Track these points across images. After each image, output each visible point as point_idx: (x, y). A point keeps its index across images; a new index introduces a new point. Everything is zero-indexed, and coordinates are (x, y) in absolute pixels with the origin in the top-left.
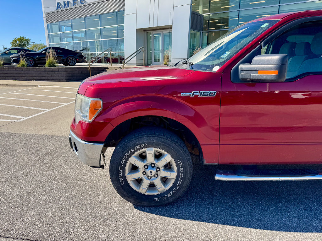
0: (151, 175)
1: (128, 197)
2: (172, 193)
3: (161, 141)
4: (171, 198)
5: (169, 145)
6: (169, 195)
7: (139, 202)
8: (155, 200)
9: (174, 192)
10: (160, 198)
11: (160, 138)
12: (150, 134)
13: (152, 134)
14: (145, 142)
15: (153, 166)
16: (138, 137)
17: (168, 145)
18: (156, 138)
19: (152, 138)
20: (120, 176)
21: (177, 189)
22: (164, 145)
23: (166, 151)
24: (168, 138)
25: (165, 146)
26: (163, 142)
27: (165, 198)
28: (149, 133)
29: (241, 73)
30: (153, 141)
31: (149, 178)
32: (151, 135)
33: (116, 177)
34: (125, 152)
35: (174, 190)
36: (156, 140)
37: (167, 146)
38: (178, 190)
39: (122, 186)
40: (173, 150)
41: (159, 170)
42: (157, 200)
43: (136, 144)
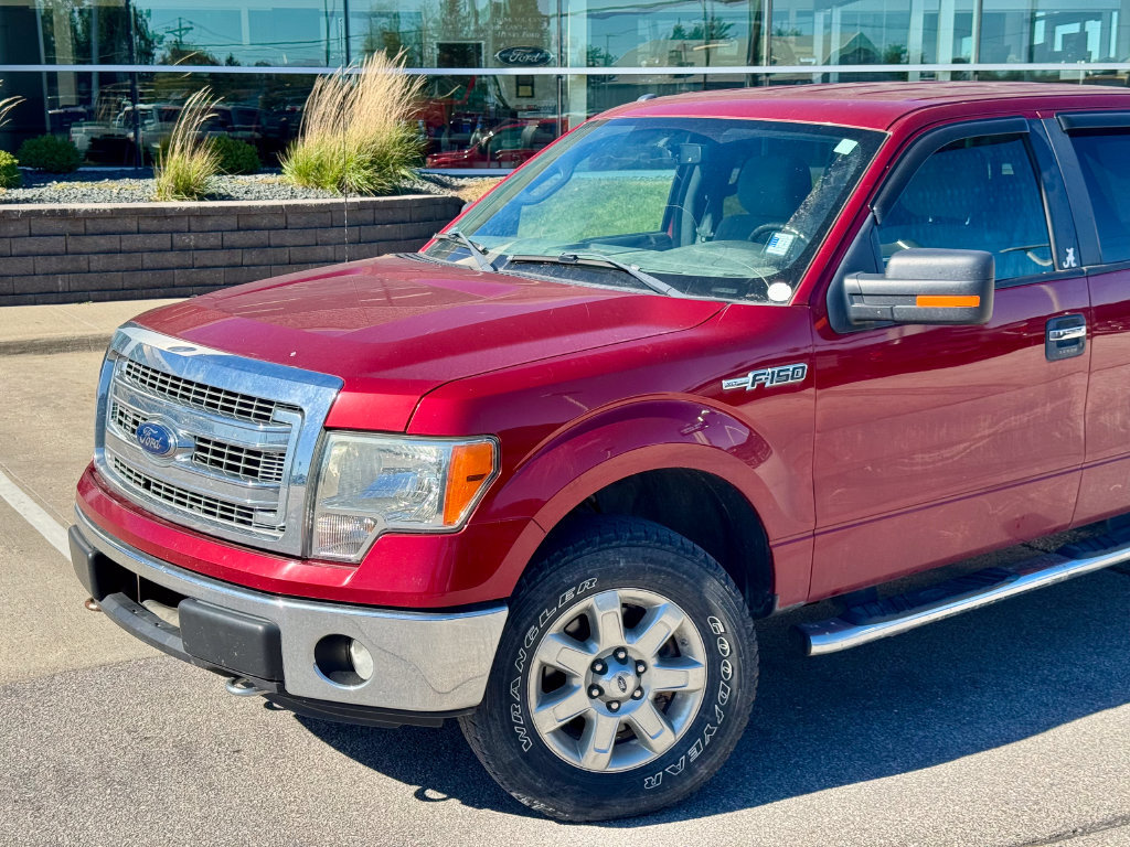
0: (624, 690)
1: (552, 795)
2: (704, 744)
3: (644, 559)
4: (703, 762)
5: (672, 566)
6: (694, 753)
7: (595, 806)
8: (649, 785)
9: (707, 737)
10: (665, 773)
11: (640, 549)
12: (601, 543)
13: (610, 541)
14: (589, 572)
15: (620, 658)
16: (563, 561)
17: (670, 570)
18: (627, 550)
19: (611, 555)
20: (516, 718)
21: (716, 724)
22: (654, 570)
23: (662, 592)
24: (663, 543)
25: (660, 572)
26: (652, 561)
27: (681, 767)
28: (598, 539)
29: (852, 303)
30: (619, 562)
31: (615, 706)
32: (606, 545)
33: (503, 727)
34: (524, 625)
35: (709, 732)
36: (626, 556)
37: (668, 574)
38: (720, 726)
39: (526, 757)
40: (686, 582)
41: (646, 670)
42: (652, 781)
43: (559, 586)
